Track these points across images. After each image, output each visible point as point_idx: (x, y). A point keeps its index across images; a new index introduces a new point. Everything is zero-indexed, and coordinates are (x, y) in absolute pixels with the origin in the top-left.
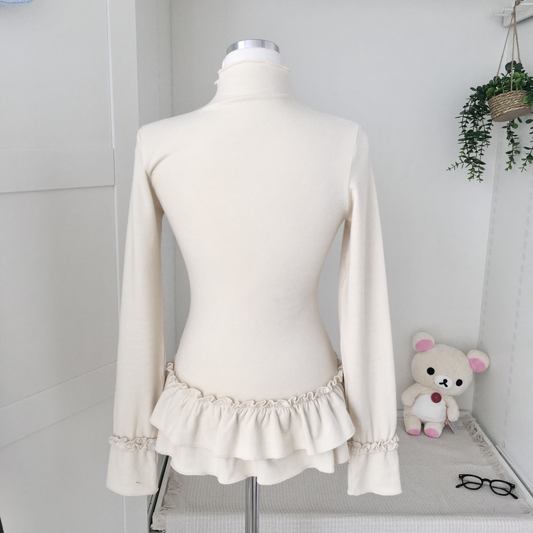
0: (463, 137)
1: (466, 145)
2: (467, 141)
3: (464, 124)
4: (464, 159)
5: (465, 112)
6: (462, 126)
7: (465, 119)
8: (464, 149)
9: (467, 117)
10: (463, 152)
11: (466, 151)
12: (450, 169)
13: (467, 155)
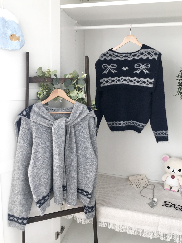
0: (179, 84)
1: (180, 87)
2: (180, 86)
3: (178, 80)
4: (179, 92)
5: (179, 76)
6: (178, 81)
7: (179, 78)
8: (178, 89)
9: (180, 78)
10: (178, 90)
11: (179, 89)
12: (174, 96)
13: (180, 91)
